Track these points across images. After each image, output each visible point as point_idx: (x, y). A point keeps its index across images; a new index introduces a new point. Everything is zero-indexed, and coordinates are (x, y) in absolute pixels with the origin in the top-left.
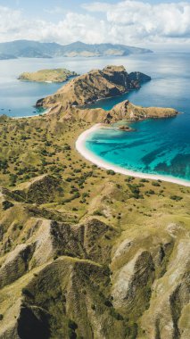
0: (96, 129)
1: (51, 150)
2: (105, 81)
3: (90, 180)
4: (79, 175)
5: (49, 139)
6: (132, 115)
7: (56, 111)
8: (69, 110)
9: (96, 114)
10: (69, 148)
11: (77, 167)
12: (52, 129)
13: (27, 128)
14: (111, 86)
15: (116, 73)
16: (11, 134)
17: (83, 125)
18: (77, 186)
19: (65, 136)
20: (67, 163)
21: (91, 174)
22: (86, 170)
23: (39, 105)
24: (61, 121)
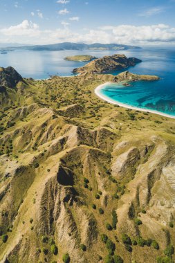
0: (107, 84)
1: (80, 93)
2: (114, 62)
3: (102, 109)
4: (96, 106)
5: (79, 87)
6: (130, 78)
7: (84, 74)
8: (91, 74)
9: (108, 77)
10: (90, 92)
11: (95, 102)
12: (81, 83)
13: (67, 82)
14: (117, 64)
15: (120, 58)
16: (59, 84)
17: (99, 82)
18: (94, 111)
19: (88, 86)
20: (89, 99)
21: (103, 106)
22: (100, 104)
23: (75, 72)
24: (87, 79)
